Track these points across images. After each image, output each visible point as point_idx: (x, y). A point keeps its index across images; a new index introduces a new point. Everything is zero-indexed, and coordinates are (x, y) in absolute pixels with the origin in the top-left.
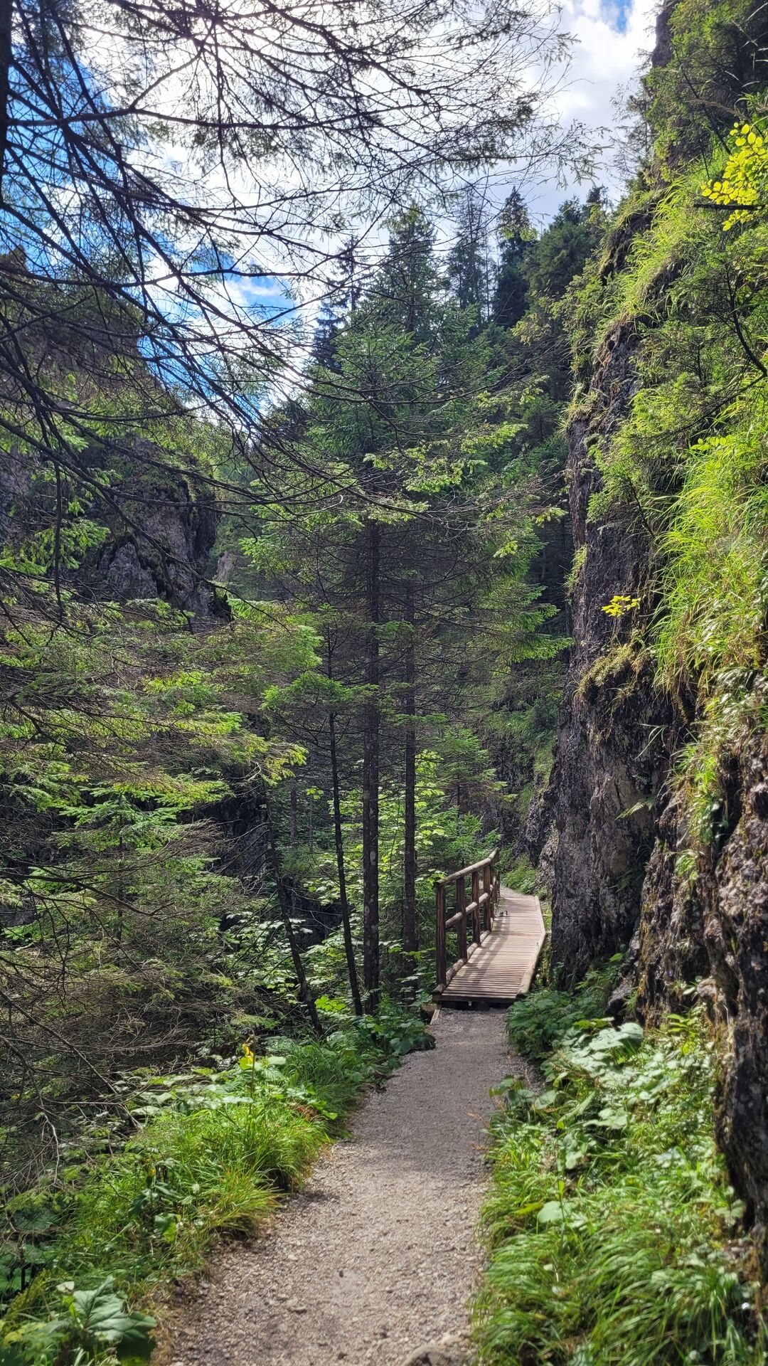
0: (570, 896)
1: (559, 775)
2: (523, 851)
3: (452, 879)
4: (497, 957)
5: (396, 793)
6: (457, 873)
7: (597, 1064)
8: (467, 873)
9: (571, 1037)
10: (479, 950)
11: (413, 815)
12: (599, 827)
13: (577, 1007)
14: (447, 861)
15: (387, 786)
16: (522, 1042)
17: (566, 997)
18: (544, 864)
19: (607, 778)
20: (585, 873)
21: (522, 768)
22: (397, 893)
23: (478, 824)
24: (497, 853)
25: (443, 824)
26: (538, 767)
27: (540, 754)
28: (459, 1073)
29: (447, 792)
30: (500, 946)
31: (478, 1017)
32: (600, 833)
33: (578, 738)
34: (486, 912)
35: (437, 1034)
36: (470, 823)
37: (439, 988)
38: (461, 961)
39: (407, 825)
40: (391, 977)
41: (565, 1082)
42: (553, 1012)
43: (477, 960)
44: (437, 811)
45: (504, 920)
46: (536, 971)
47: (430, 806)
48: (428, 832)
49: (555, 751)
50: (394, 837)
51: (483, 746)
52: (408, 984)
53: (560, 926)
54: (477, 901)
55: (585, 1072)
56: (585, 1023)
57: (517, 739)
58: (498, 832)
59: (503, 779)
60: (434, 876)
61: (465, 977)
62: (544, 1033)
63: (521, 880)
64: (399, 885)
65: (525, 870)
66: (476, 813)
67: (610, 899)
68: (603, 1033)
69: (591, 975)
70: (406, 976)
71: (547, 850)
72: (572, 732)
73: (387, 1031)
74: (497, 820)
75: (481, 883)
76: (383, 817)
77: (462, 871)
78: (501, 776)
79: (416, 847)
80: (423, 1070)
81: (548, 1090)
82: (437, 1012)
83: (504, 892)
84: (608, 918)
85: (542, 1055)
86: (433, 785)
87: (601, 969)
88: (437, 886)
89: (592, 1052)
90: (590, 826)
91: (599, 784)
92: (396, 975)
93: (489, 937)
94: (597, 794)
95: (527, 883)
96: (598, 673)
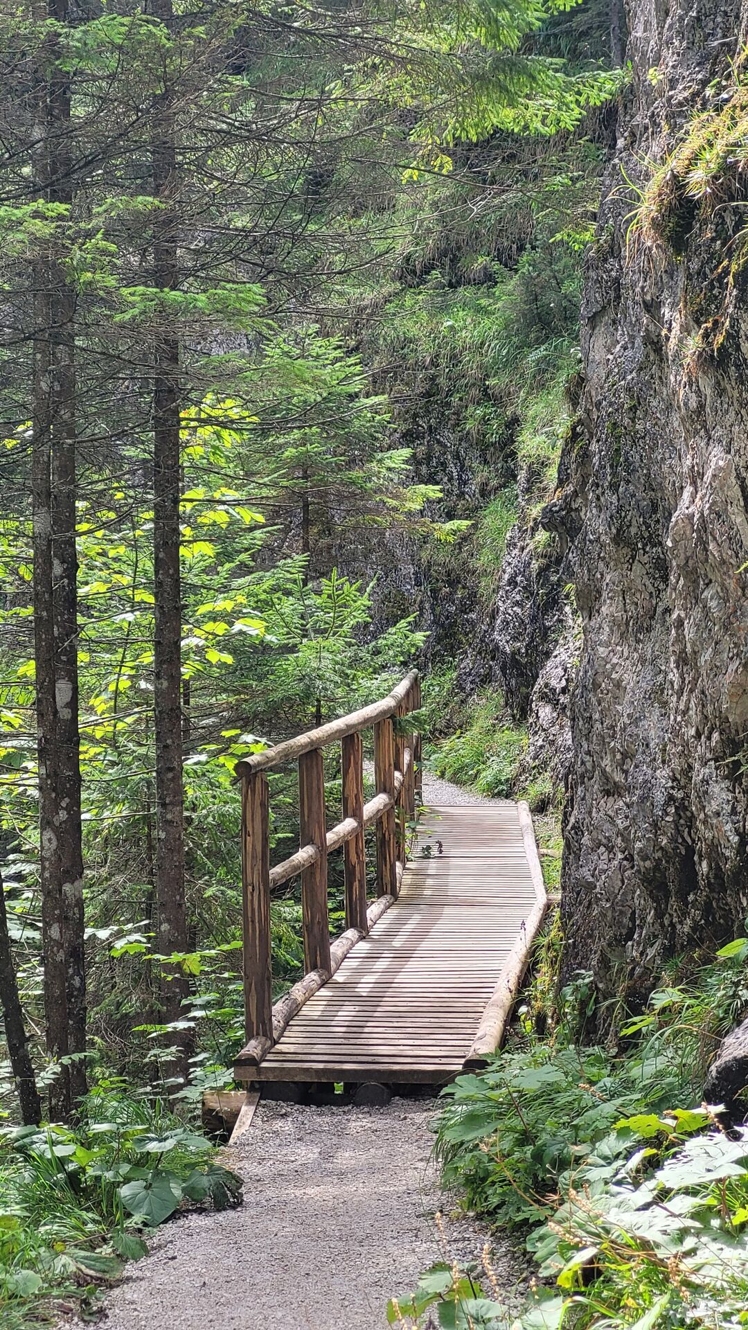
0: (611, 790)
1: (585, 456)
2: (486, 679)
3: (286, 755)
4: (412, 964)
5: (125, 517)
6: (302, 739)
7: (677, 1224)
8: (331, 738)
9: (608, 1160)
10: (363, 946)
11: (177, 580)
12: (693, 596)
13: (629, 1085)
14: (274, 708)
15: (100, 500)
16: (477, 1182)
17: (599, 1060)
18: (545, 712)
19: (717, 458)
20: (652, 727)
21: (483, 447)
22: (134, 796)
23: (360, 606)
24: (415, 683)
25: (263, 606)
26: (531, 444)
27: (536, 409)
28: (304, 1267)
29: (274, 514)
30: (421, 934)
31: (359, 1122)
32: (697, 613)
33: (638, 352)
34: (383, 843)
35: (247, 1168)
36: (338, 603)
37: (252, 1048)
38: (312, 977)
39: (160, 608)
40: (121, 1025)
41: (590, 1274)
42: (562, 1099)
43: (359, 971)
44: (243, 570)
45: (432, 866)
46: (520, 999)
47: (225, 556)
48: (220, 628)
49: (574, 393)
50: (126, 642)
51: (377, 384)
52: (167, 1040)
53: (585, 872)
54: (357, 814)
55: (645, 1245)
56: (647, 1123)
57: (471, 365)
58: (415, 627)
59: (431, 480)
60: (237, 749)
61: (323, 1021)
62: (538, 1157)
63: (481, 758)
64: (139, 775)
65: (491, 731)
66: (354, 575)
67: (720, 794)
68: (692, 1145)
69: (664, 997)
70: (163, 1020)
71: (552, 674)
72: (622, 336)
73: (108, 1164)
74: (414, 593)
75: (369, 769)
76: (91, 587)
77: (315, 733)
78: (423, 469)
79: (187, 671)
80: (209, 1261)
81: (545, 1298)
82: (247, 1112)
83: (435, 792)
84: (714, 846)
85: (533, 1212)
86: (232, 494)
87: (691, 981)
88: (246, 773)
89: (664, 1195)
90: (669, 596)
91: (696, 477)
92: (137, 1018)
93: (393, 912)
94: (689, 505)
95: (498, 768)
96: (694, 159)
